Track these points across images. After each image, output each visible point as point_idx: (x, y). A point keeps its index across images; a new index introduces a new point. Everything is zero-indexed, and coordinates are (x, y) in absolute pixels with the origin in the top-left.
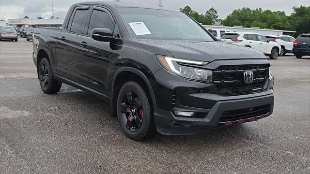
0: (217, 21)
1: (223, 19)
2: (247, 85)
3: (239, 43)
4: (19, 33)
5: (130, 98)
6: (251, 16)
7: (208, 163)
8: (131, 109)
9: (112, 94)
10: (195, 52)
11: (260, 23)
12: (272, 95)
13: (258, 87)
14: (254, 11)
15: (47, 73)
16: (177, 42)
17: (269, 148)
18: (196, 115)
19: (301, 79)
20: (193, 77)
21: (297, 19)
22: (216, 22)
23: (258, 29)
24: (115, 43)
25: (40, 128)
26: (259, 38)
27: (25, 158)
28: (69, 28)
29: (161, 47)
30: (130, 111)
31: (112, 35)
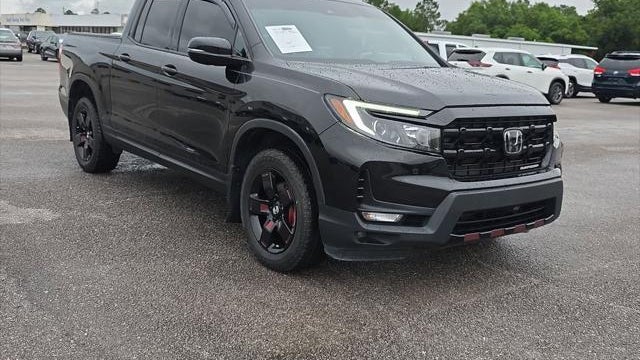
0: (438, 23)
1: (450, 21)
2: (509, 158)
3: (484, 71)
4: (25, 45)
5: (269, 184)
6: (506, 14)
7: (430, 318)
8: (271, 206)
9: (230, 174)
10: (403, 91)
11: (526, 30)
12: (559, 179)
13: (531, 162)
14: (513, 5)
15: (90, 129)
16: (365, 69)
17: (553, 289)
18: (407, 220)
19: (610, 145)
20: (401, 141)
21: (600, 21)
22: (436, 27)
23: (522, 41)
24: (238, 68)
25: (79, 246)
26: (526, 60)
27: (50, 310)
28: (138, 37)
29: (335, 77)
30: (268, 211)
31: (230, 52)
